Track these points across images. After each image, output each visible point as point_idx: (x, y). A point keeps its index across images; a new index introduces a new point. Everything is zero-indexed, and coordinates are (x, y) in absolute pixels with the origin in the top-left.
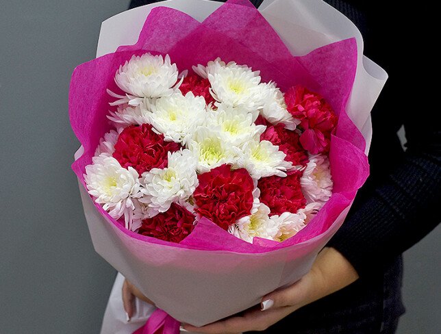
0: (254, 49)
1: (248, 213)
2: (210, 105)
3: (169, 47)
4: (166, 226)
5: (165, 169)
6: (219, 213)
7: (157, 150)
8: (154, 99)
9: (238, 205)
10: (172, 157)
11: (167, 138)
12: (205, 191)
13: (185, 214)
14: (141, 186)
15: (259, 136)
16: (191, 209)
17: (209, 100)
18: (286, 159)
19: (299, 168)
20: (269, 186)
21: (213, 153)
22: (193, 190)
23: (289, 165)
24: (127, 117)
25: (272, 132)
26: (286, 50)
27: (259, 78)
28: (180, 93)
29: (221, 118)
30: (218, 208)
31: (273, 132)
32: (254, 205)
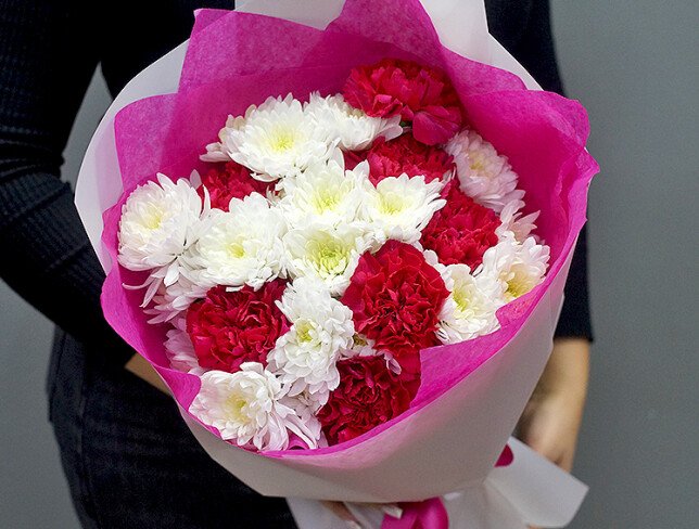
0: (266, 67)
1: (446, 294)
2: (269, 193)
3: (157, 160)
4: (353, 399)
5: (292, 328)
6: (411, 327)
7: (257, 313)
8: (192, 248)
9: (423, 294)
10: (285, 305)
11: (257, 284)
12: (368, 313)
13: (365, 363)
14: (277, 376)
15: (368, 181)
16: (367, 350)
17: (262, 188)
18: (427, 181)
19: (448, 177)
20: (435, 235)
21: (331, 255)
22: (350, 326)
23: (437, 184)
24: (179, 302)
25: (379, 161)
26: (308, 31)
27: (297, 103)
28: (218, 212)
29: (300, 201)
30: (403, 320)
31: (379, 159)
32: (444, 278)
